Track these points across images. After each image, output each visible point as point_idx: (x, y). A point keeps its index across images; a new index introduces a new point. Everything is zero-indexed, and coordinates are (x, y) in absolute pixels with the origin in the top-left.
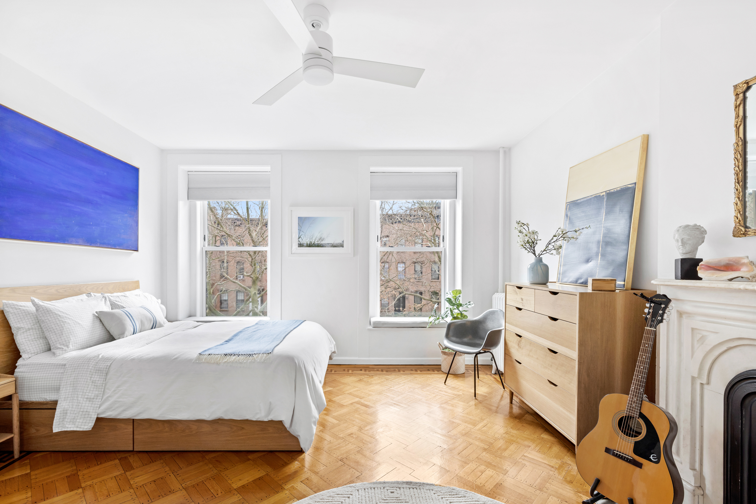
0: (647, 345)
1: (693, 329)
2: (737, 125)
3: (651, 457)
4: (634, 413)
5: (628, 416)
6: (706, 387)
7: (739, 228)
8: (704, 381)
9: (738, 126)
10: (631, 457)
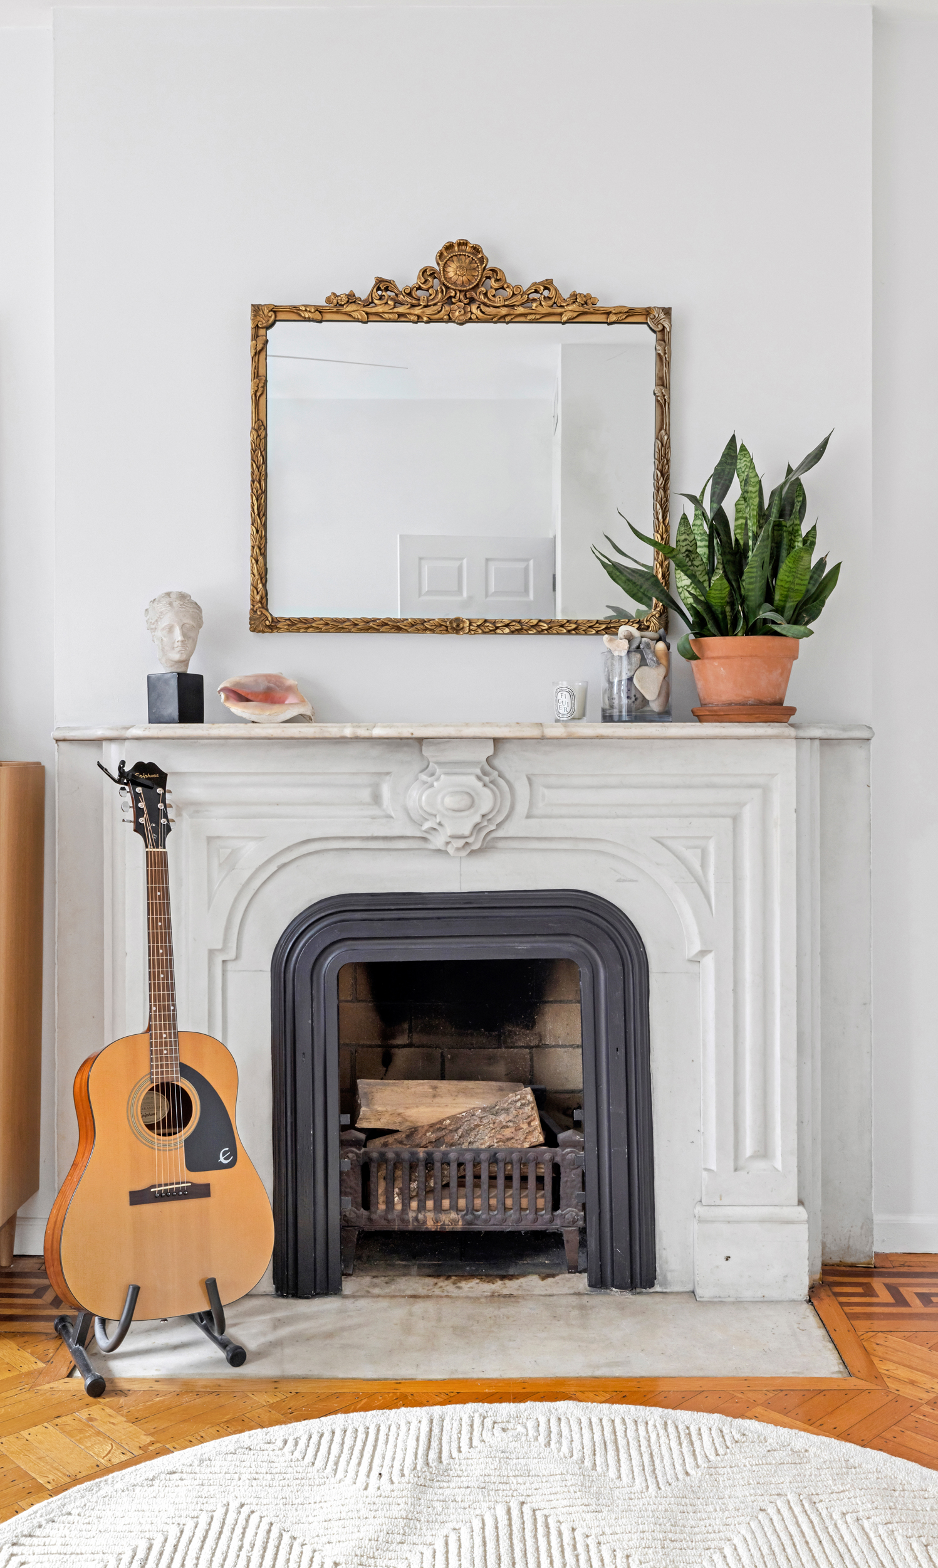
0: (159, 894)
1: (210, 839)
2: (256, 391)
3: (222, 1159)
4: (167, 1073)
5: (162, 1084)
6: (230, 966)
7: (262, 613)
8: (232, 954)
9: (258, 394)
10: (187, 1182)
